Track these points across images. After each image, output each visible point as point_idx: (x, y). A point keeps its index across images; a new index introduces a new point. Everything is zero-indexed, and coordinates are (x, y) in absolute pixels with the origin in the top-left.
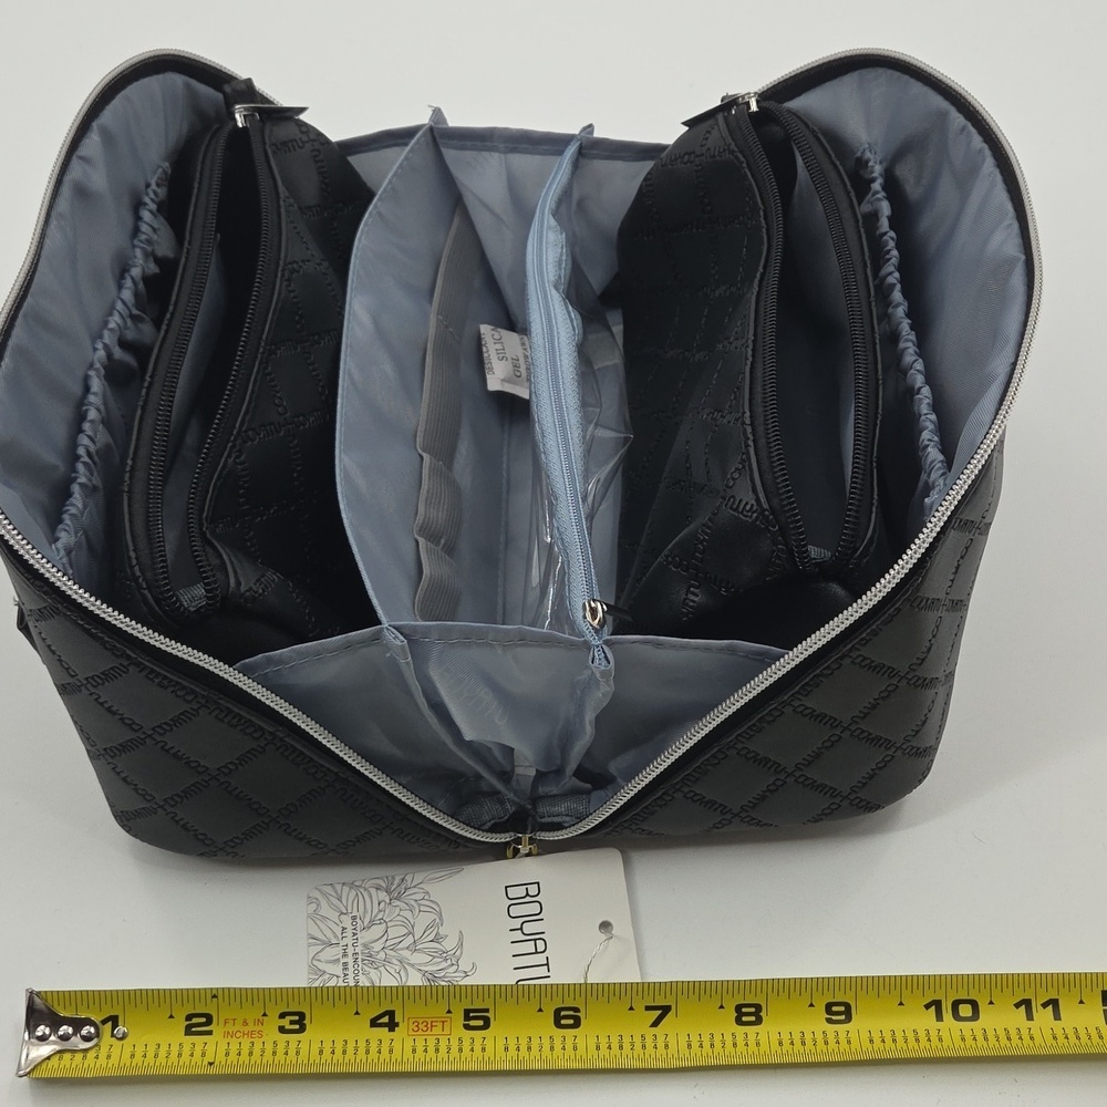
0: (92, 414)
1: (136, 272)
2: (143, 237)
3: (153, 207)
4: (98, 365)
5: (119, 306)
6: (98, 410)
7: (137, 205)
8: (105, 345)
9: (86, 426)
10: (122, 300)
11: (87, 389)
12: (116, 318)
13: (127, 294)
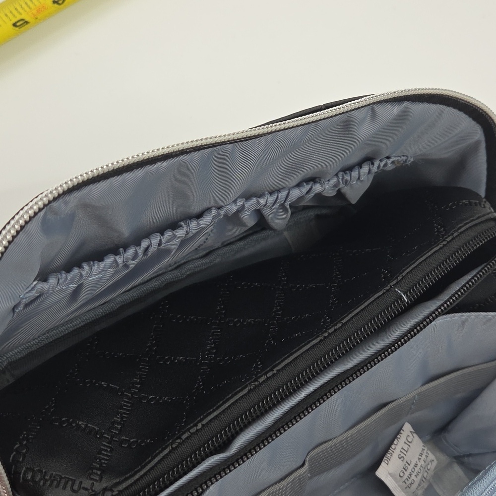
0: (180, 233)
1: (318, 188)
2: (347, 177)
3: (375, 169)
4: (222, 212)
5: (283, 194)
6: (187, 233)
7: (369, 159)
8: (243, 206)
9: (168, 234)
10: (289, 193)
11: (199, 216)
12: (271, 199)
13: (296, 193)
